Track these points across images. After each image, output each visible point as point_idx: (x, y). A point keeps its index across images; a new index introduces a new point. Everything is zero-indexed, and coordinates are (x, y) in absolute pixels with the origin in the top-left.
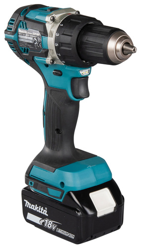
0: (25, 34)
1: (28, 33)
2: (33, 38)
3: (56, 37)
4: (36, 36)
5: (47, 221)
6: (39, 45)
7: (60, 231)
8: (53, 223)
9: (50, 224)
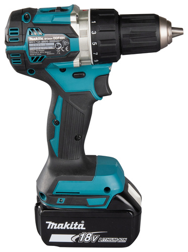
0: (41, 41)
1: (45, 39)
2: (55, 43)
3: (92, 35)
4: (59, 39)
5: (83, 235)
6: (64, 49)
7: (105, 240)
8: (94, 234)
9: (88, 237)
